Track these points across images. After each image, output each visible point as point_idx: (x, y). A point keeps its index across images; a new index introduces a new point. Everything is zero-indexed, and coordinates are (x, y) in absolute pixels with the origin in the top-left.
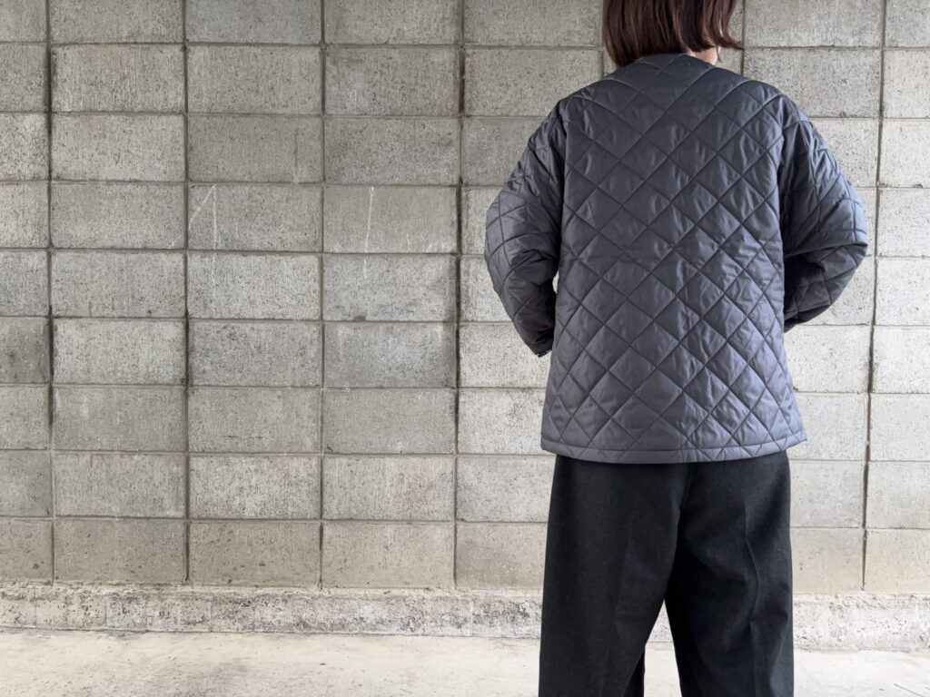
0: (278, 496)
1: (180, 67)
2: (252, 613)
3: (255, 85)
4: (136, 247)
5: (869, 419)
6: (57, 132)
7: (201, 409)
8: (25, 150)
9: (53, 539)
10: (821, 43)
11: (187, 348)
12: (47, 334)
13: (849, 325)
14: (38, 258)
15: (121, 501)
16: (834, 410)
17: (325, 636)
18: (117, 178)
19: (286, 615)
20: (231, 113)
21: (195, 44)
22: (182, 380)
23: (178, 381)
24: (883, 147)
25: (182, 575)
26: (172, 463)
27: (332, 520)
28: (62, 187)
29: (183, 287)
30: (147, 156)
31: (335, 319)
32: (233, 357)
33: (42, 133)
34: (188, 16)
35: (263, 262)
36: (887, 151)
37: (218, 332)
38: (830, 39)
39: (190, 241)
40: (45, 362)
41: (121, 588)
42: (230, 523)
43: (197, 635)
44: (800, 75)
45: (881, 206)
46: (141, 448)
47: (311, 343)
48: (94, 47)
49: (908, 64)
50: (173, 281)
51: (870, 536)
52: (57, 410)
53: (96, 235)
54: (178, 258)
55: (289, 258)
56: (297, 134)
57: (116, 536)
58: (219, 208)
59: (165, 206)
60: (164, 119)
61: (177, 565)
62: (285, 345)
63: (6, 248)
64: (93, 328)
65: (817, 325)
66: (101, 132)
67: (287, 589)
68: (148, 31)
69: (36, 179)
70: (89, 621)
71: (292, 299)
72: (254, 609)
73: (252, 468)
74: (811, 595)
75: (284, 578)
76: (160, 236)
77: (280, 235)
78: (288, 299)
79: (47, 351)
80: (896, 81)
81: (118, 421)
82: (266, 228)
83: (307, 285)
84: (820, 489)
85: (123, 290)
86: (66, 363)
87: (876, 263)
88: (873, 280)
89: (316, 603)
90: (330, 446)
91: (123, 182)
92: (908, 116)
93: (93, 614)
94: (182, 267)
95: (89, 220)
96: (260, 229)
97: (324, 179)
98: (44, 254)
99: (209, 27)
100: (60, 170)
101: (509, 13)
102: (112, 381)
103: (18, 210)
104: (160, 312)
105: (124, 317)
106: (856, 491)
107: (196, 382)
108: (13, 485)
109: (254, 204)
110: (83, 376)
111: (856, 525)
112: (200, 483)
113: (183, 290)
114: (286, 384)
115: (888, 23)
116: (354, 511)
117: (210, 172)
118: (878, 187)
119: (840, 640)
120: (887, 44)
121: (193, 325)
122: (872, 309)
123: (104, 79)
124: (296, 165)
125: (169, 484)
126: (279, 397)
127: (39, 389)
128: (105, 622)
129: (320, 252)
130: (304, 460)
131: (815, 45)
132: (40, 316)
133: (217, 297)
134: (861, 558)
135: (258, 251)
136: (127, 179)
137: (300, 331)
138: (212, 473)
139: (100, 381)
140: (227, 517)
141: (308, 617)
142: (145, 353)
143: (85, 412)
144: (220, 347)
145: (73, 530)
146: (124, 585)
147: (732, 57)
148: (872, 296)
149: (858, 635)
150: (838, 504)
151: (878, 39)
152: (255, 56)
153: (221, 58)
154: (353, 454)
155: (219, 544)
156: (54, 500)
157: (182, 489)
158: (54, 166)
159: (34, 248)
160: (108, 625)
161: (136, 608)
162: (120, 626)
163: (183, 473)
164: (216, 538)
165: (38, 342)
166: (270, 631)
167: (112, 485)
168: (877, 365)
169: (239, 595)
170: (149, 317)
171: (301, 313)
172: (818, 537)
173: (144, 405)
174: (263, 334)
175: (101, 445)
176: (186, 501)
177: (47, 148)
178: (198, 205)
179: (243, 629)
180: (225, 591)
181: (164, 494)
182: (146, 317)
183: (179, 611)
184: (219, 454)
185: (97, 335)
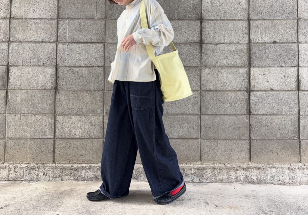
0: (88, 130)
2: (77, 173)
4: (39, 41)
5: (299, 100)
6: (14, 2)
7: (61, 99)
8: (2, 8)
9: (5, 147)
11: (56, 77)
12: (7, 72)
13: (290, 67)
14: (5, 45)
15: (31, 132)
16: (286, 97)
18: (33, 18)
19: (90, 174)
23: (53, 88)
24: (299, 6)
25: (52, 160)
26: (50, 118)
28: (14, 21)
29: (56, 55)
30: (44, 10)
32: (73, 80)
33: (8, 2)
35: (84, 46)
36: (300, 7)
37: (68, 71)
39: (59, 39)
40: (5, 82)
41: (29, 165)
42: (70, 140)
43: (56, 182)
45: (299, 25)
46: (38, 113)
47: (101, 74)
51: (302, 142)
52: (9, 99)
53: (25, 37)
54: (54, 45)
55: (93, 45)
56: (97, 2)
57: (29, 145)
58: (69, 28)
59: (50, 27)
61: (50, 156)
62: (91, 75)
64: (23, 70)
65: (279, 67)
66: (29, 2)
67: (90, 165)
69: (5, 18)
70: (17, 177)
71: (94, 59)
73: (79, 119)
74: (281, 164)
75: (89, 161)
76: (48, 37)
77: (90, 37)
78: (93, 59)
79: (6, 78)
81: (31, 103)
82: (85, 34)
83: (99, 54)
84: (283, 125)
85: (34, 56)
86: (13, 82)
88: (297, 51)
90: (107, 111)
91: (36, 19)
93: (19, 174)
94: (55, 48)
95: (23, 32)
96: (83, 35)
97: (106, 18)
98: (7, 44)
100: (14, 15)
102: (29, 89)
104: (47, 64)
105: (34, 66)
106: (296, 126)
107: (59, 89)
109: (81, 26)
110: (19, 87)
111: (296, 138)
112: (60, 125)
113: (56, 57)
114: (91, 89)
117: (66, 15)
118: (297, 19)
119: (293, 181)
121: (59, 68)
122: (297, 61)
124: (96, 13)
125: (48, 126)
126: (89, 94)
127: (3, 92)
128: (23, 178)
129: (104, 42)
130: (97, 117)
132: (5, 65)
133: (68, 58)
134: (299, 150)
135: (82, 42)
136: (37, 18)
137: (97, 70)
138: (64, 122)
139: (25, 89)
140: (69, 138)
141: (98, 175)
142: (41, 79)
143: (19, 100)
144: (68, 76)
145: (13, 143)
146: (30, 164)
148: (297, 57)
149: (299, 180)
150: (289, 131)
155: (66, 148)
156: (6, 132)
157: (53, 127)
158: (12, 14)
159: (3, 42)
160: (24, 178)
161: (35, 172)
162: (28, 179)
163: (53, 122)
164: (65, 146)
165: (3, 75)
166: (84, 180)
167: (28, 126)
168: (301, 81)
169: (73, 167)
170: (43, 66)
171: (97, 64)
172: (283, 143)
173: (40, 97)
174: (84, 71)
175: (24, 112)
176: (54, 132)
177: (10, 7)
178: (62, 27)
179: (74, 180)
180: (68, 165)
181: (46, 129)
182: (42, 66)
183: (51, 173)
184: (67, 115)
185: (24, 72)
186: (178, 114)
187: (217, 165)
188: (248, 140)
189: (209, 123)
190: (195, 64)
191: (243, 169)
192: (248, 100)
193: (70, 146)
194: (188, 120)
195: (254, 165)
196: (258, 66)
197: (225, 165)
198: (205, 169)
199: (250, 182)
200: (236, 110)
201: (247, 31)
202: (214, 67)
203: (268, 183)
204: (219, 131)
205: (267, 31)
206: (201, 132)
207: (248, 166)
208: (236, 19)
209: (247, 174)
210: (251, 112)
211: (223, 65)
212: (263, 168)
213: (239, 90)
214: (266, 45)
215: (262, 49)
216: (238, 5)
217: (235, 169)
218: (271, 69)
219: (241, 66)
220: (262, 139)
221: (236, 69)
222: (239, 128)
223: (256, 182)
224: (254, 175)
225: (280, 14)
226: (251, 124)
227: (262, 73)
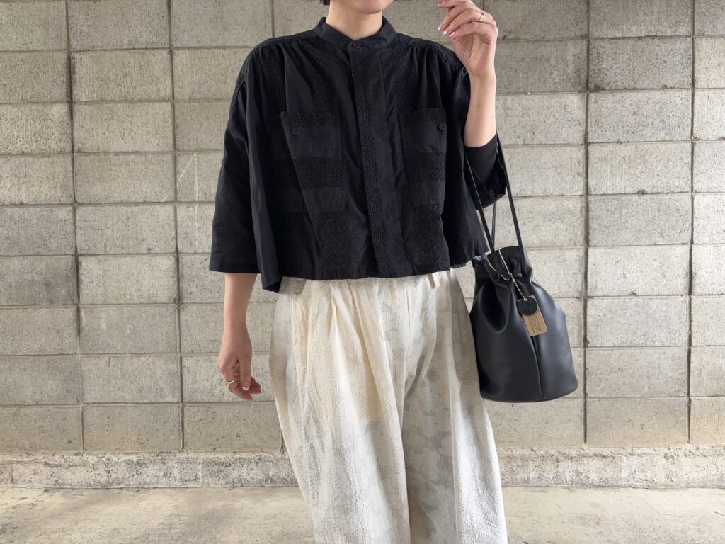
1: (168, 65)
2: (232, 471)
3: (223, 78)
4: (138, 201)
5: (690, 315)
6: (77, 116)
7: (190, 321)
8: (53, 131)
10: (646, 34)
11: (178, 276)
12: (75, 268)
13: (674, 244)
14: (66, 211)
15: (132, 391)
18: (123, 150)
19: (258, 473)
20: (207, 100)
21: (178, 48)
22: (175, 300)
23: (172, 301)
24: (696, 111)
25: (179, 445)
26: (169, 362)
28: (82, 158)
29: (174, 230)
30: (145, 133)
33: (66, 118)
34: (172, 27)
36: (699, 113)
37: (201, 263)
38: (653, 30)
39: (178, 196)
40: (73, 289)
41: (134, 456)
42: (213, 405)
43: (192, 489)
44: (631, 58)
45: (695, 154)
46: (146, 351)
48: (103, 52)
49: (712, 47)
50: (167, 226)
51: (693, 402)
52: (83, 324)
53: (108, 193)
54: (169, 209)
57: (129, 417)
58: (199, 170)
59: (159, 171)
60: (157, 105)
61: (175, 438)
63: (42, 205)
64: (108, 262)
65: (649, 245)
66: (110, 116)
67: (257, 454)
68: (143, 40)
69: (61, 153)
70: (111, 481)
72: (233, 469)
74: (650, 448)
75: (255, 446)
76: (155, 192)
79: (74, 281)
80: (703, 61)
81: (128, 331)
84: (655, 368)
85: (130, 234)
86: (89, 289)
87: (692, 197)
88: (690, 211)
91: (128, 153)
92: (714, 86)
93: (114, 476)
94: (172, 215)
95: (103, 182)
98: (70, 208)
99: (188, 35)
100: (81, 145)
101: (412, 18)
102: (122, 302)
103: (49, 176)
104: (157, 249)
105: (130, 254)
106: (682, 369)
107: (185, 301)
108: (50, 382)
110: (102, 299)
111: (682, 395)
112: (190, 376)
113: (174, 233)
115: (696, 17)
117: (191, 143)
118: (692, 140)
119: (672, 481)
120: (696, 34)
121: (182, 258)
122: (690, 232)
123: (111, 76)
125: (167, 377)
127: (69, 309)
128: (123, 482)
131: (643, 35)
132: (68, 255)
133: (199, 236)
134: (687, 419)
136: (131, 151)
138: (199, 369)
139: (114, 302)
140: (210, 401)
141: (274, 474)
142: (147, 280)
143: (104, 325)
144: (203, 274)
145: (97, 414)
146: (136, 453)
147: (580, 46)
148: (690, 222)
150: (669, 379)
151: (689, 29)
152: (223, 56)
153: (199, 58)
155: (206, 422)
156: (82, 392)
157: (176, 380)
158: (75, 144)
159: (62, 204)
161: (144, 470)
162: (135, 484)
164: (203, 417)
165: (67, 274)
167: (126, 380)
168: (695, 274)
170: (149, 253)
172: (654, 404)
173: (147, 319)
175: (116, 350)
176: (181, 391)
177: (70, 129)
178: (183, 169)
179: (226, 485)
180: (210, 456)
181: (163, 385)
182: (147, 254)
183: (178, 472)
185: (111, 268)
187: (518, 452)
188: (581, 399)
191: (571, 459)
192: (582, 316)
193: (213, 418)
195: (593, 450)
196: (604, 244)
197: (532, 450)
199: (585, 484)
201: (581, 170)
203: (622, 486)
205: (626, 168)
207: (582, 452)
208: (557, 142)
209: (579, 469)
210: (588, 342)
212: (613, 457)
213: (564, 297)
214: (624, 198)
215: (613, 208)
216: (563, 111)
217: (555, 458)
218: (632, 249)
219: (569, 245)
220: (611, 397)
221: (558, 253)
223: (598, 484)
224: (594, 470)
225: (654, 131)
226: (587, 366)
227: (613, 260)
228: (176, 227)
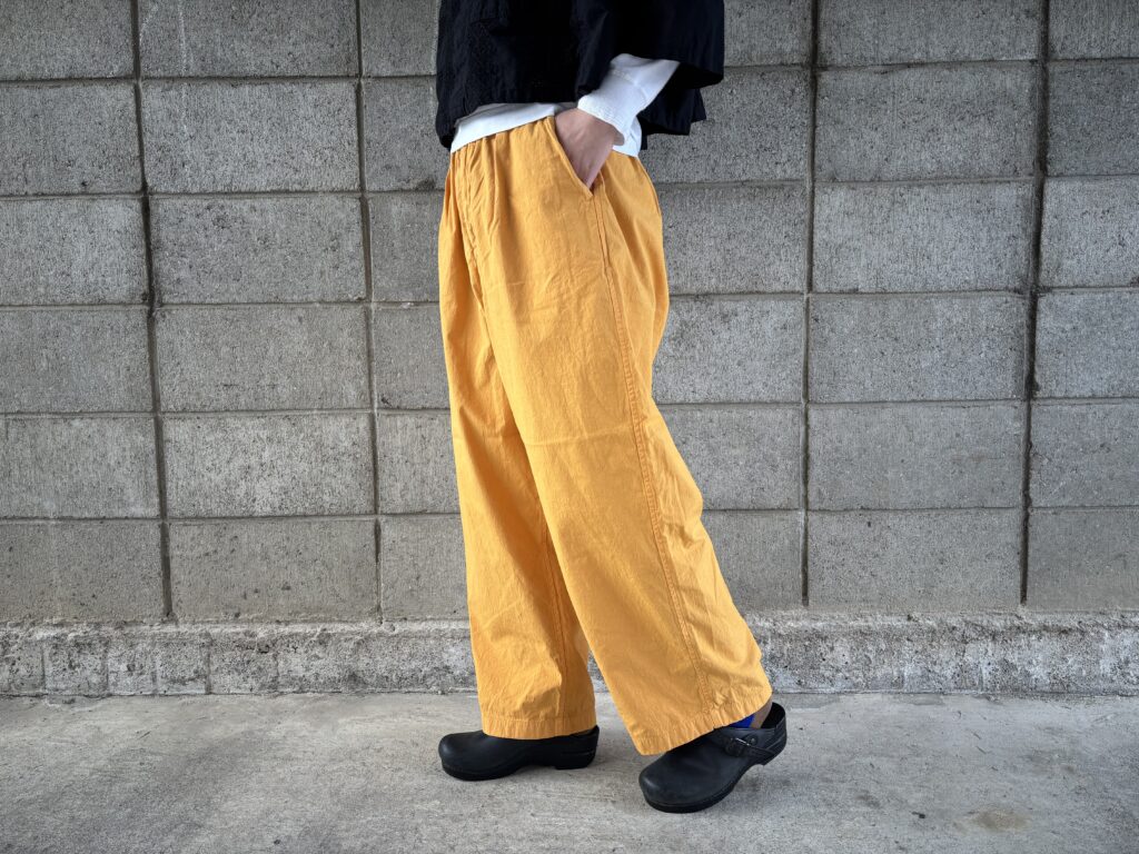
0: (307, 479)
2: (273, 663)
4: (55, 76)
7: (177, 342)
11: (148, 244)
15: (57, 492)
17: (391, 696)
19: (328, 665)
22: (144, 296)
23: (138, 299)
25: (159, 607)
26: (135, 432)
27: (394, 515)
29: (136, 141)
31: (385, 189)
32: (225, 255)
35: (265, 96)
37: (198, 216)
39: (142, 65)
41: (65, 630)
42: (233, 524)
43: (186, 699)
46: (82, 407)
50: (120, 132)
54: (124, 93)
55: (306, 88)
57: (54, 547)
59: (100, 7)
61: (152, 590)
62: (307, 234)
67: (321, 626)
70: (18, 682)
71: (315, 157)
72: (275, 657)
73: (264, 434)
75: (322, 609)
76: (93, 56)
77: (291, 48)
78: (308, 157)
81: (44, 365)
82: (267, 37)
83: (337, 131)
85: (40, 149)
89: (373, 645)
90: (386, 396)
93: (23, 671)
94: (132, 108)
96: (257, 39)
102: (29, 301)
104: (101, 184)
105: (43, 194)
107: (166, 298)
112: (182, 461)
113: (137, 145)
114: (311, 297)
116: (429, 499)
121: (157, 205)
125: (132, 464)
126: (300, 319)
128: (43, 683)
129: (356, 76)
130: (344, 420)
133: (192, 156)
135: (255, 77)
137: (329, 209)
138: (199, 444)
140: (227, 513)
141: (361, 668)
142: (81, 253)
144: (203, 240)
146: (69, 625)
154: (424, 409)
155: (217, 558)
157: (152, 471)
160: (49, 686)
161: (90, 661)
162: (67, 688)
163: (152, 446)
164: (211, 549)
166: (302, 691)
167: (41, 469)
169: (251, 636)
170: (83, 193)
171: (329, 179)
173: (84, 338)
174: (271, 217)
175: (20, 405)
176: (161, 492)
178: (153, 2)
179: (260, 689)
180: (229, 630)
181: (124, 480)
182: (78, 194)
183: (159, 663)
184: (209, 415)
186: (706, 403)
187: (878, 621)
188: (1016, 512)
189: (845, 442)
190: (785, 171)
191: (994, 636)
192: (1024, 331)
193: (233, 551)
194: (749, 429)
195: (1040, 618)
196: (1081, 169)
197: (909, 618)
198: (824, 639)
199: (1022, 689)
200: (967, 382)
201: (1033, 2)
202: (872, 181)
203: (1098, 693)
204: (890, 475)
206: (806, 482)
207: (1017, 622)
209: (1009, 658)
210: (1037, 388)
211: (916, 169)
212: (1082, 632)
213: (986, 290)
214: (1125, 68)
215: (1102, 91)
217: (958, 634)
219: (1002, 174)
220: (1083, 507)
221: (975, 191)
222: (979, 458)
223: (1047, 688)
224: (1040, 658)
226: (1032, 439)
227: (1097, 206)
228: (140, 135)
